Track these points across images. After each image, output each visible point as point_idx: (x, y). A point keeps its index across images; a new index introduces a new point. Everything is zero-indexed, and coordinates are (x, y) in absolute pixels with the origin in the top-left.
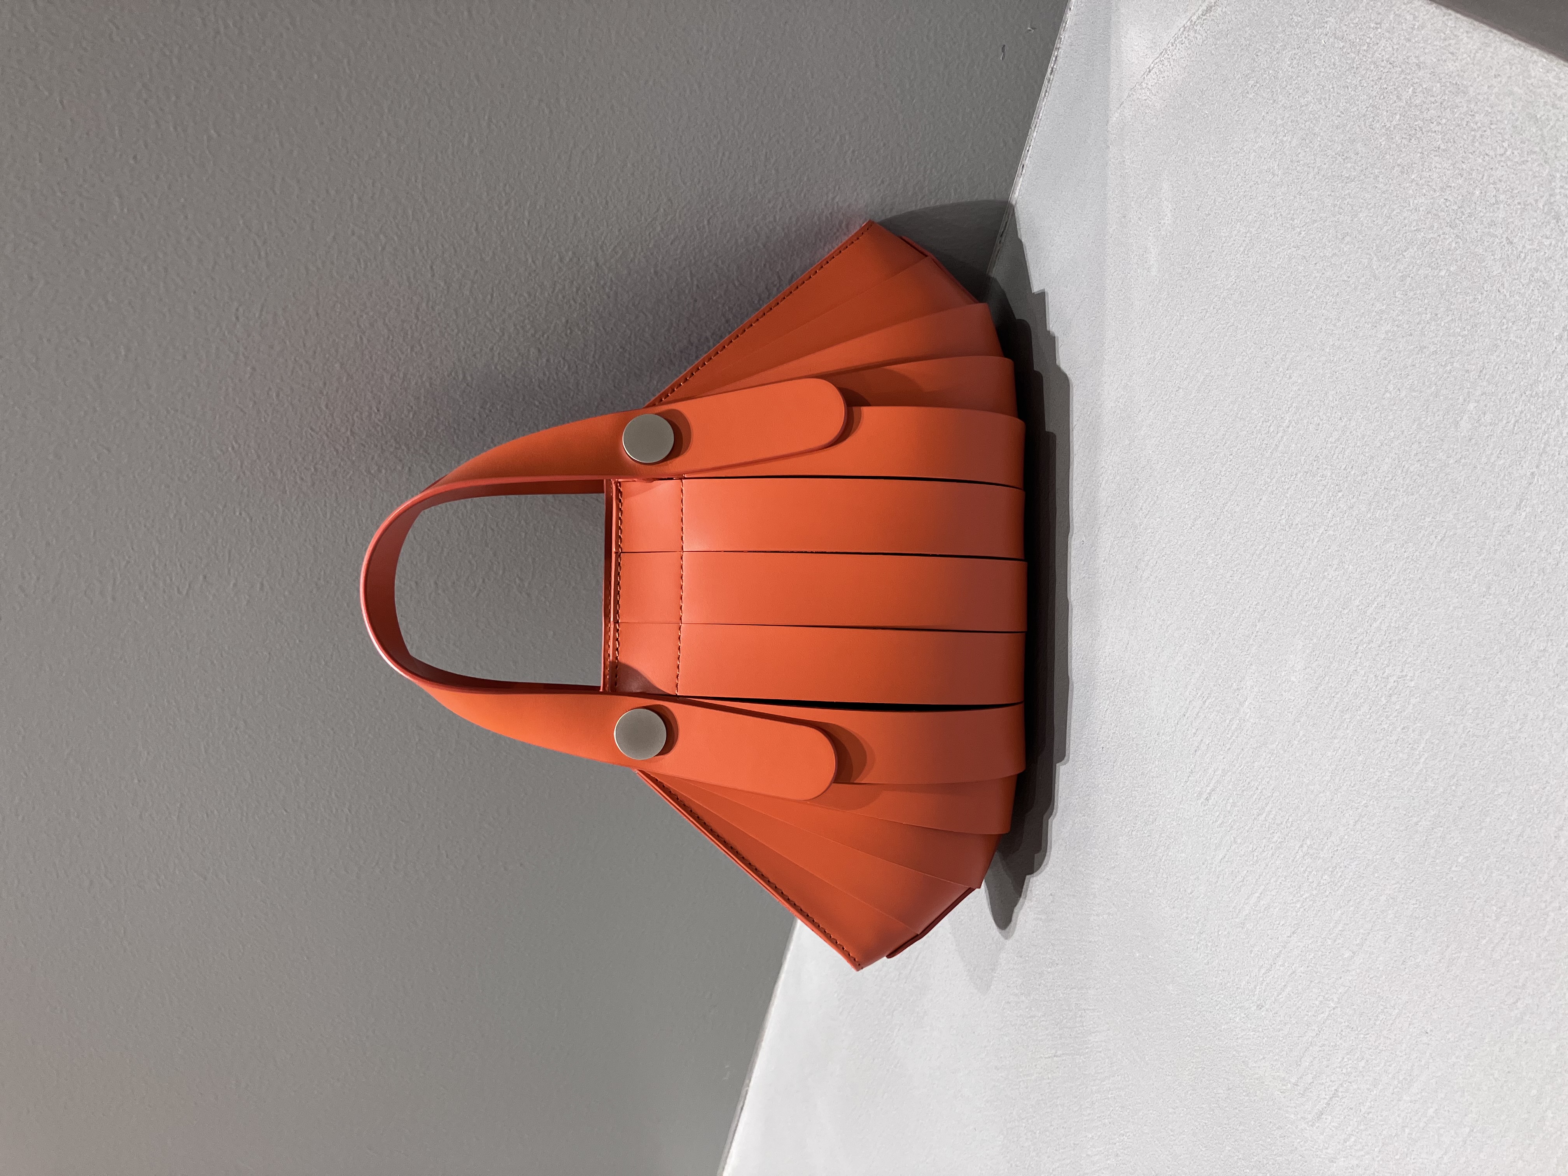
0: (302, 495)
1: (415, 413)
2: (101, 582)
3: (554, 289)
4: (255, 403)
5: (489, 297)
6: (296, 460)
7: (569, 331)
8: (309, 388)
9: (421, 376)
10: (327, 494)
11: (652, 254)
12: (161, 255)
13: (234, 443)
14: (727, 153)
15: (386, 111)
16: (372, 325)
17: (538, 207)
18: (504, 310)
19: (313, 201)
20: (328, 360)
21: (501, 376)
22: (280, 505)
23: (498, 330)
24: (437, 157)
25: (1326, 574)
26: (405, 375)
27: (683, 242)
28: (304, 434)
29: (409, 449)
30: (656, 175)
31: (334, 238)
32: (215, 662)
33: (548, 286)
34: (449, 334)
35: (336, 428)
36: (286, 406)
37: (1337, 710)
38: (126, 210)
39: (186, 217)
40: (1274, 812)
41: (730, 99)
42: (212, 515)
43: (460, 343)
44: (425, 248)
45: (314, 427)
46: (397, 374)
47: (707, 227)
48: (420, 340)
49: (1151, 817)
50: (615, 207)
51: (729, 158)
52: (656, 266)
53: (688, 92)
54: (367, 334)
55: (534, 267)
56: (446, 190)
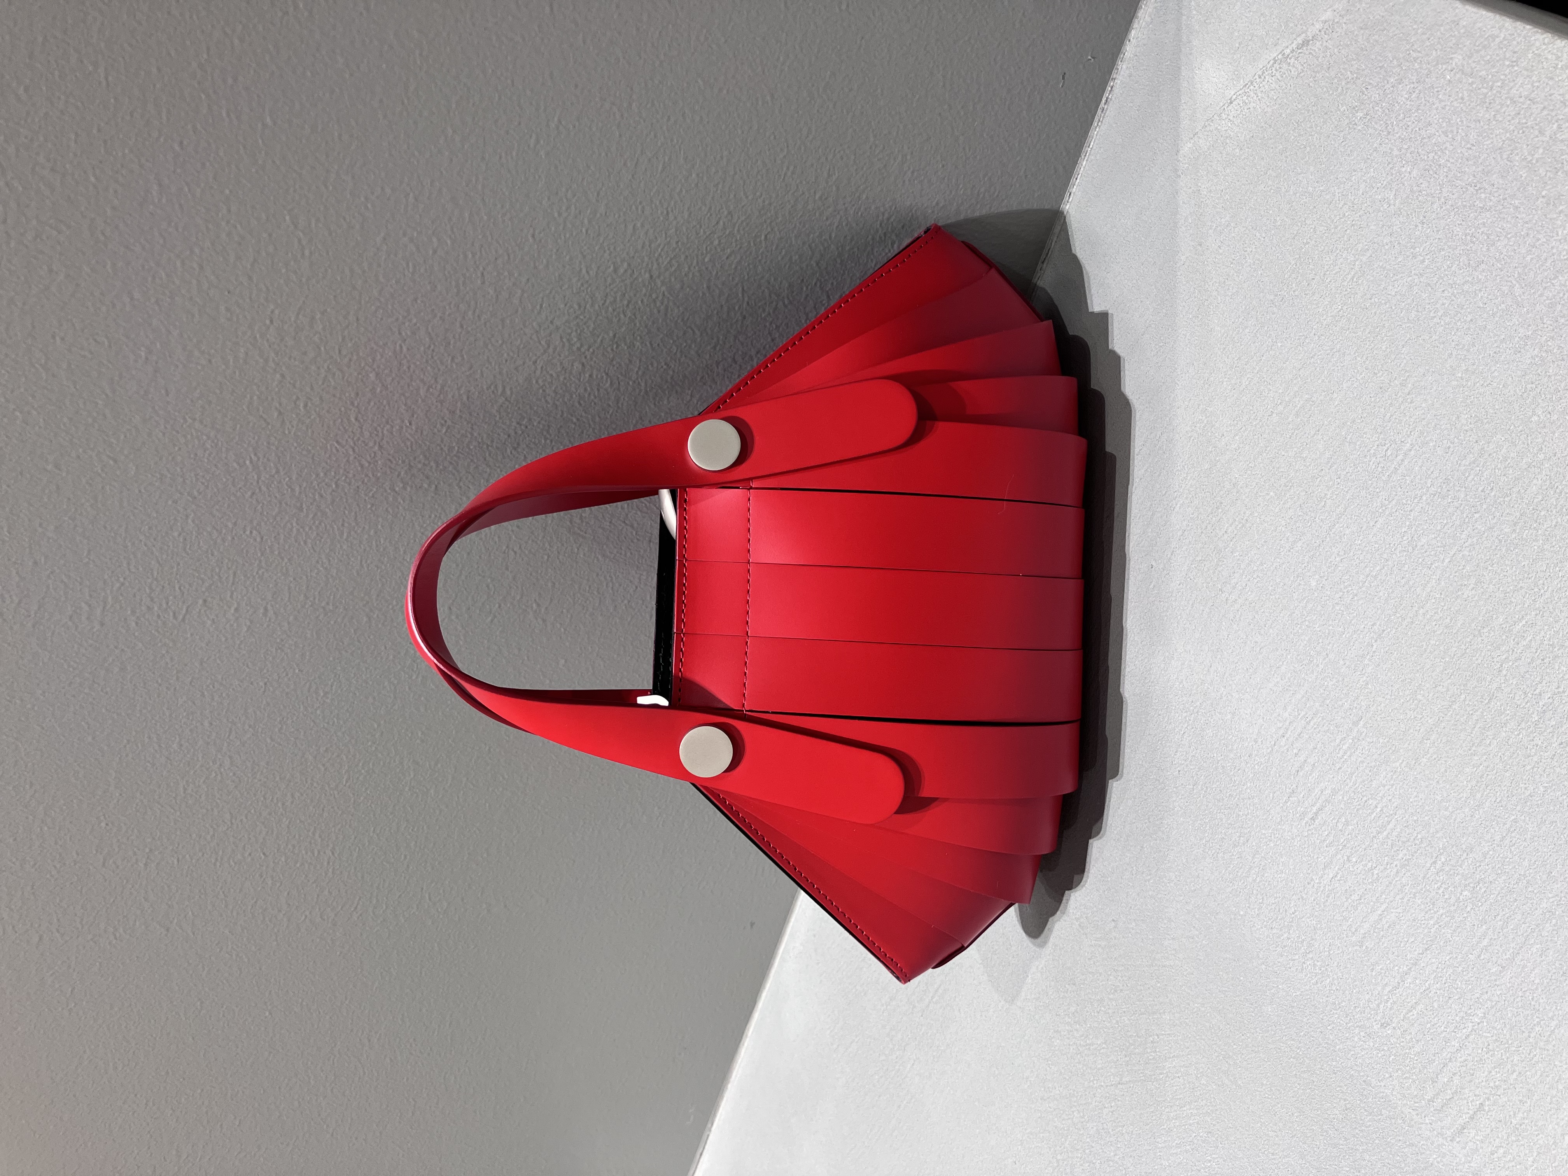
0: (319, 514)
1: (449, 427)
2: (90, 606)
3: (605, 301)
4: (280, 413)
5: (538, 307)
6: (317, 475)
7: (615, 346)
8: (340, 398)
9: (459, 389)
10: (347, 512)
11: (707, 268)
12: (197, 250)
13: (253, 456)
14: (791, 168)
15: (454, 106)
16: (414, 333)
17: (598, 215)
18: (552, 322)
19: (366, 198)
20: (364, 368)
21: (541, 391)
22: (294, 524)
23: (543, 343)
24: (500, 158)
25: (1460, 593)
26: (442, 387)
27: (739, 257)
28: (329, 447)
29: (437, 466)
30: (720, 186)
31: (384, 239)
32: (206, 693)
33: (599, 298)
34: (493, 345)
35: (364, 442)
36: (312, 417)
37: (1478, 726)
38: (164, 200)
39: (229, 211)
40: (1399, 830)
41: (800, 112)
42: (221, 533)
43: (503, 355)
44: (478, 253)
45: (340, 440)
46: (434, 387)
47: (763, 243)
48: (462, 350)
49: (1242, 839)
50: (675, 218)
51: (793, 173)
52: (709, 280)
53: (760, 103)
54: (407, 342)
55: (587, 277)
56: (507, 193)
